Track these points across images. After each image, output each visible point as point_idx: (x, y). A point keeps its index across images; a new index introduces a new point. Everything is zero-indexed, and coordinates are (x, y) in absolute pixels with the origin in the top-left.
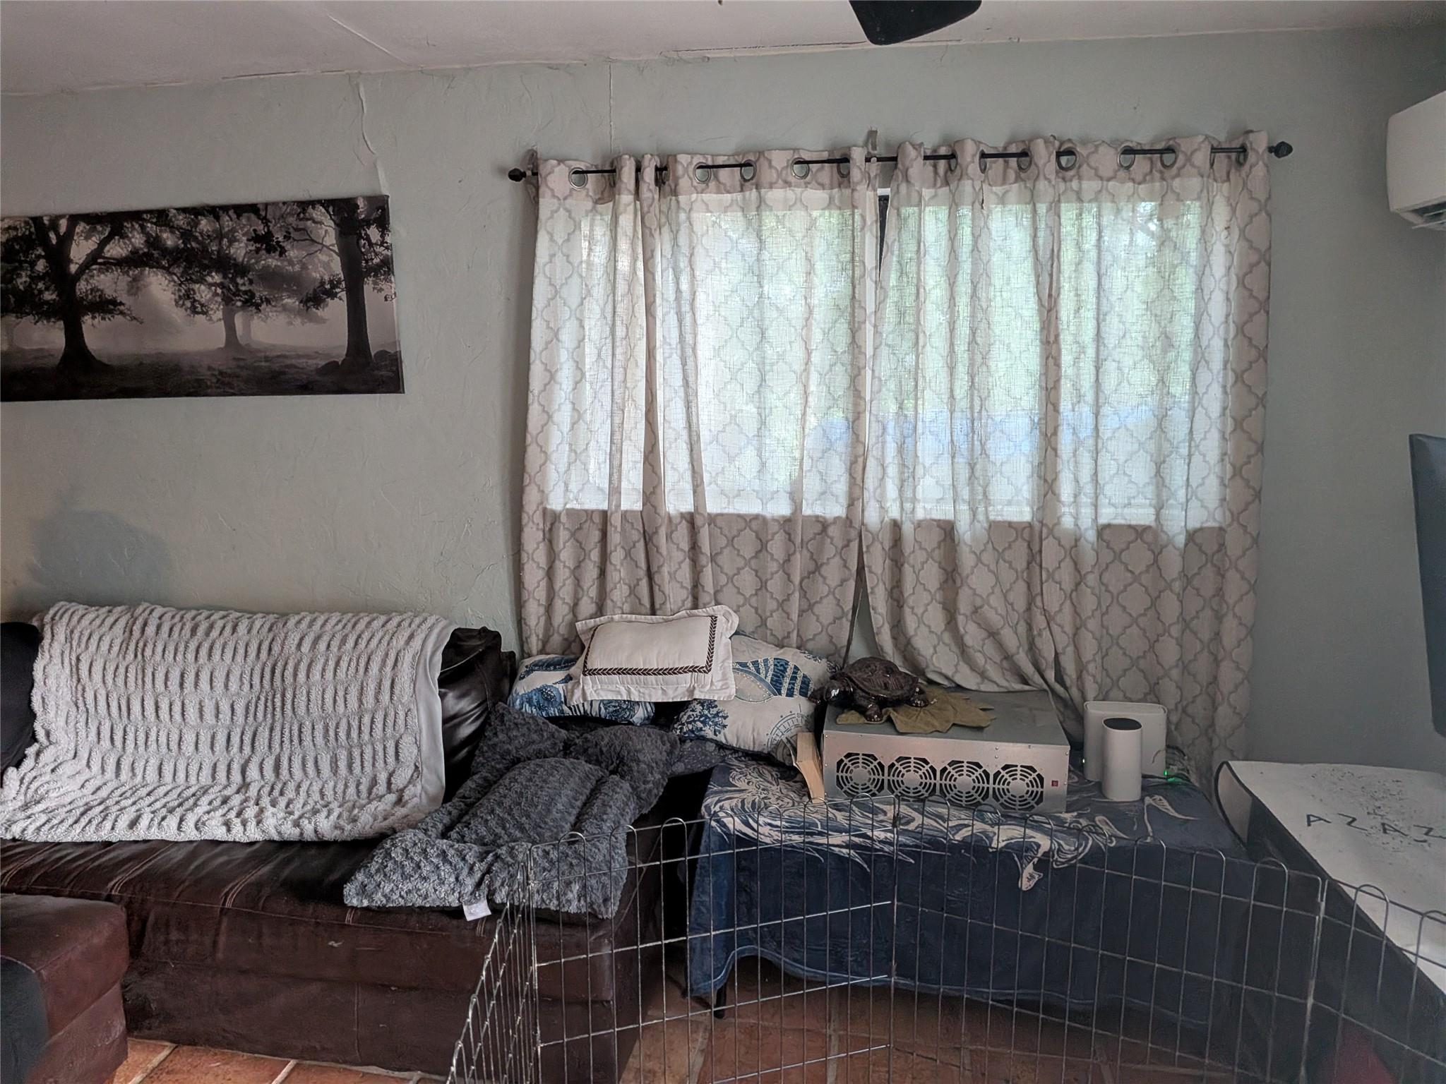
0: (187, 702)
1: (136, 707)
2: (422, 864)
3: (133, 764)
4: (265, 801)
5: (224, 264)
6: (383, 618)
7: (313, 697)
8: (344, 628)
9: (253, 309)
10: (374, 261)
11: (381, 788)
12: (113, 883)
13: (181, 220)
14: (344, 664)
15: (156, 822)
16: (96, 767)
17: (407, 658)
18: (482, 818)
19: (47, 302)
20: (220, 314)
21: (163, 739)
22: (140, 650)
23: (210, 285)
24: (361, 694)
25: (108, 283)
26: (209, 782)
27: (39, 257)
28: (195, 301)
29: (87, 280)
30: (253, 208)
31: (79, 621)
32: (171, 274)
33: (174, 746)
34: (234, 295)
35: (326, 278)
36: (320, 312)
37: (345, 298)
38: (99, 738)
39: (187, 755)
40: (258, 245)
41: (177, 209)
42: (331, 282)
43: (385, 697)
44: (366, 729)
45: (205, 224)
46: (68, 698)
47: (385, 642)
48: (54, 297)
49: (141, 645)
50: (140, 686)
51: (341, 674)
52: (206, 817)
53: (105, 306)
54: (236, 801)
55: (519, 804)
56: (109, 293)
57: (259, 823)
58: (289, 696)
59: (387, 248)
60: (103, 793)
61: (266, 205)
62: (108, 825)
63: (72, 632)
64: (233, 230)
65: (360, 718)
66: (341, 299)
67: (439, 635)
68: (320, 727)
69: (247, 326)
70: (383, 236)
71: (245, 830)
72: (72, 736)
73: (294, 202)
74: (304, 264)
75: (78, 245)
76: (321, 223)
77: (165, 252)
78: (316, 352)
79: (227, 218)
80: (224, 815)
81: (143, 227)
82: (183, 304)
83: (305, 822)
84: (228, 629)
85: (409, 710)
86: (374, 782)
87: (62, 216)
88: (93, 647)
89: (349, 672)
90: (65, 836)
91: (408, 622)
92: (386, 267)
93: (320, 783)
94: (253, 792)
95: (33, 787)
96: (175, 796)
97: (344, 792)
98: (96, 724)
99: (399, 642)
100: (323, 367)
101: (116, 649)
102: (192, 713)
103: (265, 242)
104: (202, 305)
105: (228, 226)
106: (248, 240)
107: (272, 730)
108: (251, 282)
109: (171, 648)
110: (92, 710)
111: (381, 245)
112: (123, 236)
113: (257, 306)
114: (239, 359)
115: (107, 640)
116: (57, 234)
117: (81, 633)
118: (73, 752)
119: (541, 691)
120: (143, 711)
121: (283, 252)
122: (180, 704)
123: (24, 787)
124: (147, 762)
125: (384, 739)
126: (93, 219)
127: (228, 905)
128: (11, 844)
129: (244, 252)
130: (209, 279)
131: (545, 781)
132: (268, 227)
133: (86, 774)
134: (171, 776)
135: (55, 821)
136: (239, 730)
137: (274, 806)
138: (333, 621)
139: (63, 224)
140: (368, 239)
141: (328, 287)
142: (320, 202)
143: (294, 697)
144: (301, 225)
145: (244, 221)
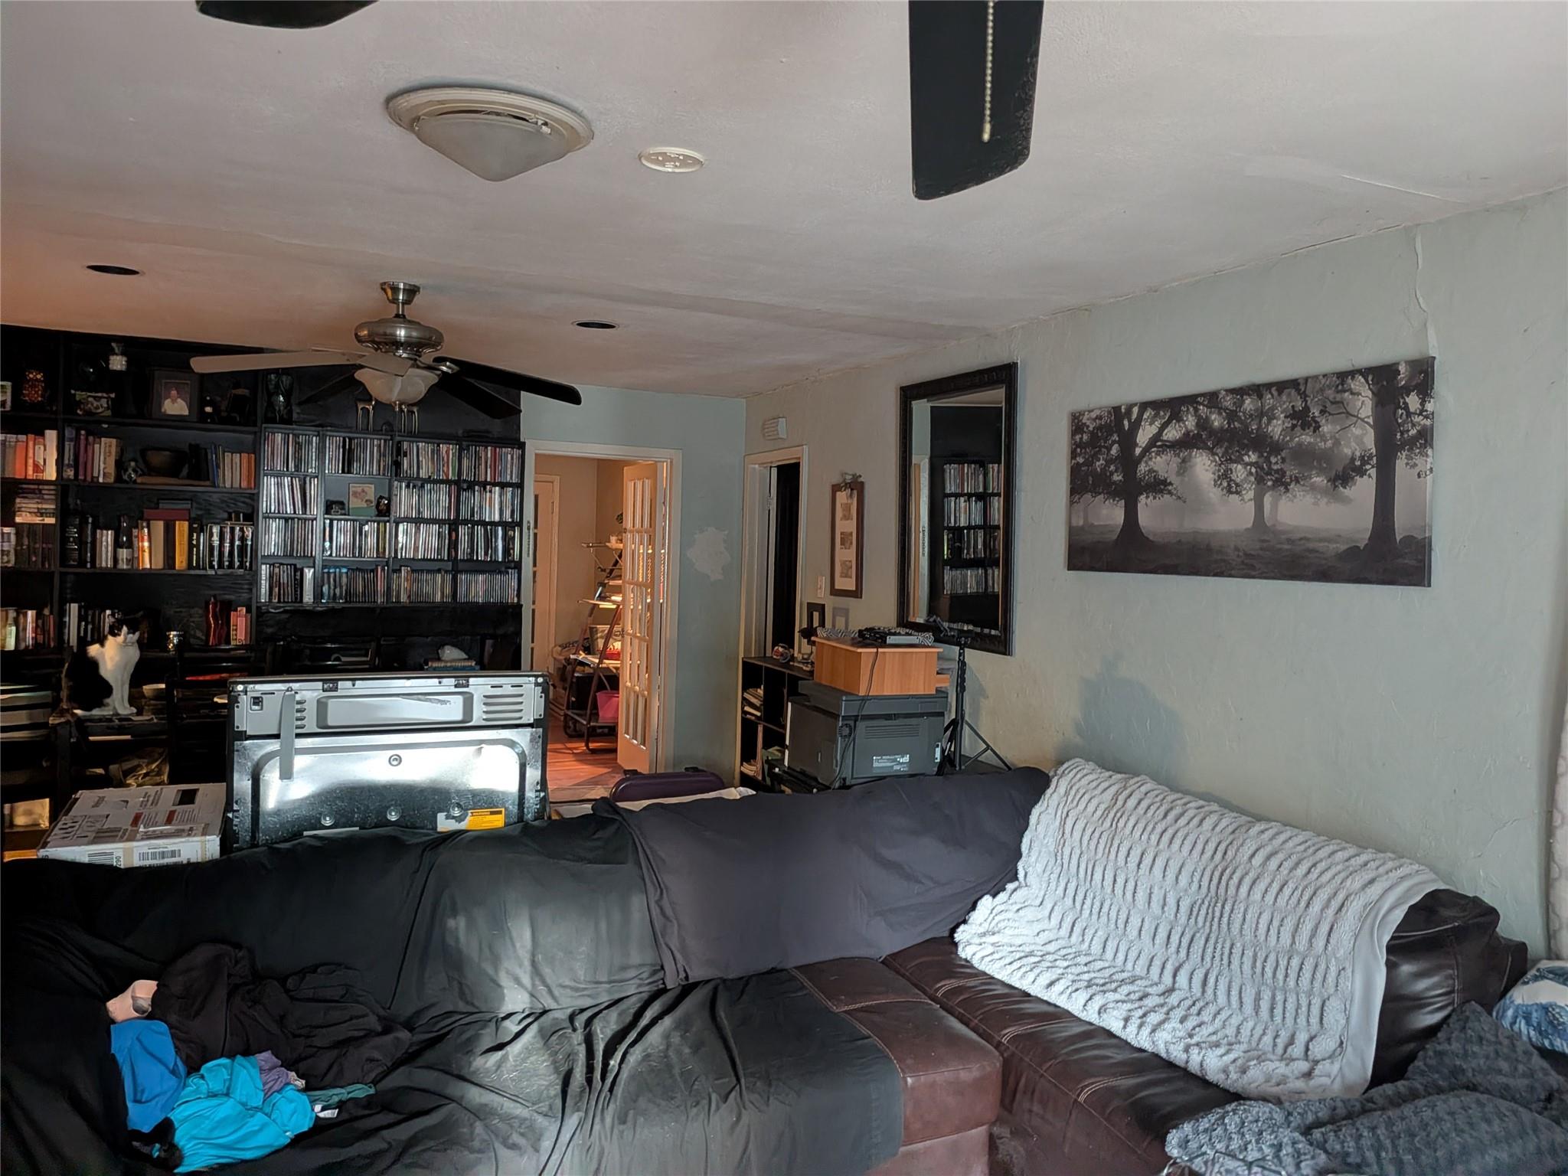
0: (1139, 883)
1: (1098, 876)
2: (1250, 1147)
3: (1085, 929)
4: (1178, 1013)
5: (1262, 443)
6: (1352, 851)
7: (1248, 917)
8: (1305, 850)
9: (1282, 489)
10: (1410, 433)
11: (1297, 1050)
12: (1007, 1031)
13: (1228, 402)
14: (1287, 891)
15: (1070, 989)
16: (1055, 921)
17: (1355, 907)
18: (1358, 1129)
19: (1114, 483)
20: (1251, 494)
21: (1113, 914)
22: (1116, 820)
23: (1247, 464)
24: (1296, 930)
25: (1161, 464)
26: (1143, 973)
27: (1114, 442)
28: (1231, 480)
29: (1146, 462)
30: (1294, 384)
31: (1080, 780)
32: (1214, 454)
33: (1121, 925)
34: (1268, 474)
35: (1358, 454)
36: (1347, 492)
37: (1374, 475)
38: (1064, 895)
39: (1131, 938)
40: (1295, 422)
41: (1226, 391)
42: (1362, 458)
43: (1320, 943)
44: (1293, 975)
45: (1249, 404)
46: (1052, 848)
47: (1338, 880)
48: (1120, 478)
49: (1119, 815)
50: (1106, 855)
51: (1282, 901)
52: (1111, 1005)
53: (1159, 486)
54: (1149, 1002)
55: (1413, 1135)
56: (1162, 475)
57: (1153, 1031)
58: (1228, 908)
59: (1426, 417)
60: (1051, 948)
61: (1306, 379)
62: (1031, 976)
63: (1071, 788)
64: (1273, 408)
65: (1290, 958)
66: (1370, 476)
67: (1409, 890)
68: (1249, 953)
69: (1275, 506)
70: (1423, 404)
71: (1138, 1033)
72: (1044, 885)
73: (1334, 374)
74: (1336, 439)
75: (1144, 430)
76: (1359, 394)
77: (1212, 432)
78: (1339, 536)
79: (1270, 396)
80: (1130, 1011)
81: (1196, 410)
82: (1221, 484)
83: (1194, 1051)
84: (1196, 821)
85: (1343, 969)
86: (1291, 1041)
87: (1136, 405)
88: (1081, 807)
89: (1290, 902)
90: (998, 973)
91: (1377, 863)
92: (1425, 438)
93: (1241, 1018)
94: (1173, 999)
95: (997, 919)
96: (1107, 975)
97: (1260, 1039)
98: (1066, 880)
99: (1357, 882)
100: (1344, 551)
101: (1099, 813)
102: (1141, 895)
103: (1302, 419)
104: (1237, 485)
105: (1269, 404)
106: (1286, 417)
107: (1207, 940)
108: (1283, 460)
109: (1141, 826)
110: (1066, 866)
111: (1420, 414)
112: (1180, 420)
113: (1286, 486)
114: (1263, 541)
115: (1095, 802)
116: (1129, 421)
117: (1078, 791)
118: (1041, 900)
119: (1546, 1009)
120: (1103, 880)
121: (1317, 427)
122: (1133, 884)
123: (992, 916)
124: (1096, 932)
125: (1310, 993)
126: (1157, 405)
127: (1081, 1099)
128: (963, 963)
129: (1280, 429)
130: (1246, 458)
131: (1471, 1125)
132: (1306, 402)
133: (1045, 925)
134: (1112, 955)
135: (996, 956)
136: (1179, 929)
137: (1181, 1022)
138: (1297, 840)
139: (1135, 410)
140: (1406, 407)
141: (1358, 463)
142: (1360, 372)
143: (1232, 912)
144: (1338, 397)
145: (1284, 398)
